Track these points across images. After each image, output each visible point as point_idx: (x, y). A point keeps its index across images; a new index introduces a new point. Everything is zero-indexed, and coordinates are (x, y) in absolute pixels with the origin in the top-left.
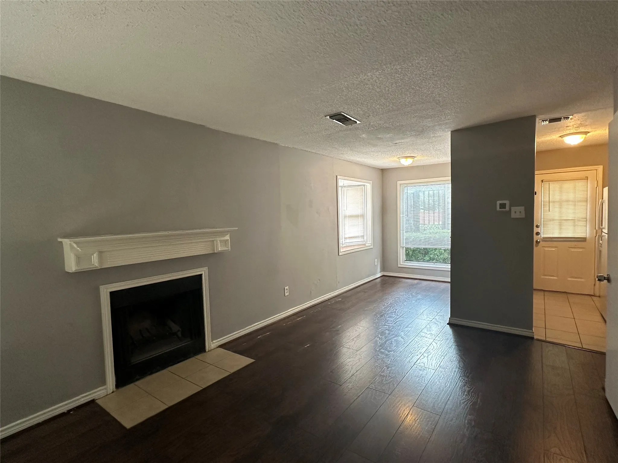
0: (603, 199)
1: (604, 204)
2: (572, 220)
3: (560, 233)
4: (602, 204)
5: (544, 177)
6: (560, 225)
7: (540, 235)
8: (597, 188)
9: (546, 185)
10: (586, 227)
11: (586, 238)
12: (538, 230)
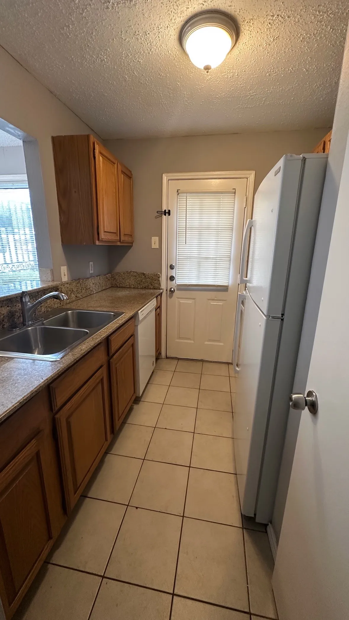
0: (252, 219)
1: (253, 228)
2: (213, 258)
3: (198, 277)
4: (251, 228)
5: (182, 185)
6: (199, 264)
7: (175, 281)
8: (246, 209)
9: (183, 197)
10: (229, 270)
11: (228, 286)
12: (173, 273)
